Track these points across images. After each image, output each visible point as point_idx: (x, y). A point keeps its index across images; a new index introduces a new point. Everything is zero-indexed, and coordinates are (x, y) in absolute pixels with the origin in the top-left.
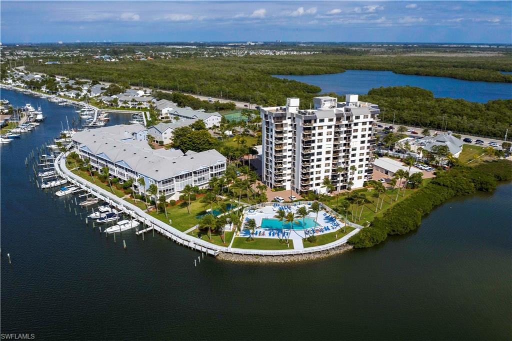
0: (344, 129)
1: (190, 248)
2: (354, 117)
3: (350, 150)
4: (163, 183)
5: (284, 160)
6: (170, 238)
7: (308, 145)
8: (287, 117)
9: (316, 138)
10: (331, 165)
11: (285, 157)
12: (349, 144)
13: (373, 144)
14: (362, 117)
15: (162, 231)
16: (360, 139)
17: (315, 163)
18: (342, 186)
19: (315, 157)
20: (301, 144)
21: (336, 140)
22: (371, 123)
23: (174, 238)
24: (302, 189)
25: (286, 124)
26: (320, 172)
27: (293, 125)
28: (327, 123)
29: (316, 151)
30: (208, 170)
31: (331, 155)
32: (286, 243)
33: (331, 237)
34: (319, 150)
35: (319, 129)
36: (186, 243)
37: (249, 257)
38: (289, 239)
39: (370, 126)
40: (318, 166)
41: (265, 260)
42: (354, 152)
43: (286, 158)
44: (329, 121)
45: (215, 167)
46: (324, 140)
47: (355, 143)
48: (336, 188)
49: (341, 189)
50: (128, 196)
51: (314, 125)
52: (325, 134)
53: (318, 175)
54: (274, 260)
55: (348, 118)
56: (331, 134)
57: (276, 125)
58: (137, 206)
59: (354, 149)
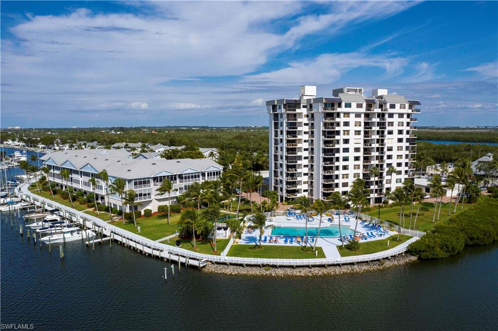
0: (376, 120)
1: (162, 258)
2: (388, 105)
3: (385, 149)
4: (136, 184)
5: (299, 162)
6: (134, 248)
7: (331, 137)
8: (302, 105)
9: (341, 128)
10: (362, 167)
11: (300, 158)
12: (383, 141)
13: (413, 144)
14: (398, 106)
15: (124, 241)
16: (396, 136)
17: (341, 163)
18: (376, 198)
19: (341, 155)
20: (322, 137)
21: (366, 133)
22: (409, 115)
23: (140, 247)
24: (324, 198)
25: (301, 114)
26: (347, 176)
27: (310, 116)
28: (354, 108)
29: (341, 146)
30: (199, 176)
31: (361, 154)
32: (312, 251)
33: (381, 245)
34: (346, 146)
35: (344, 117)
36: (156, 253)
37: (254, 269)
38: (316, 246)
39: (409, 120)
40: (345, 168)
41: (280, 272)
42: (389, 153)
43: (301, 160)
44: (357, 107)
45: (208, 173)
46: (352, 133)
47: (390, 141)
48: (369, 200)
49: (376, 202)
50: (91, 210)
51: (339, 110)
52: (352, 124)
53: (345, 180)
54: (296, 272)
55: (381, 106)
56: (360, 126)
57: (288, 115)
58: (99, 218)
59: (390, 149)
